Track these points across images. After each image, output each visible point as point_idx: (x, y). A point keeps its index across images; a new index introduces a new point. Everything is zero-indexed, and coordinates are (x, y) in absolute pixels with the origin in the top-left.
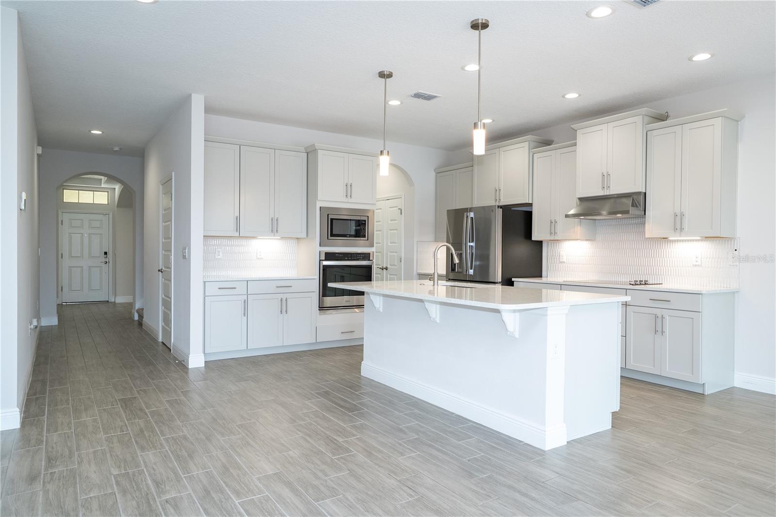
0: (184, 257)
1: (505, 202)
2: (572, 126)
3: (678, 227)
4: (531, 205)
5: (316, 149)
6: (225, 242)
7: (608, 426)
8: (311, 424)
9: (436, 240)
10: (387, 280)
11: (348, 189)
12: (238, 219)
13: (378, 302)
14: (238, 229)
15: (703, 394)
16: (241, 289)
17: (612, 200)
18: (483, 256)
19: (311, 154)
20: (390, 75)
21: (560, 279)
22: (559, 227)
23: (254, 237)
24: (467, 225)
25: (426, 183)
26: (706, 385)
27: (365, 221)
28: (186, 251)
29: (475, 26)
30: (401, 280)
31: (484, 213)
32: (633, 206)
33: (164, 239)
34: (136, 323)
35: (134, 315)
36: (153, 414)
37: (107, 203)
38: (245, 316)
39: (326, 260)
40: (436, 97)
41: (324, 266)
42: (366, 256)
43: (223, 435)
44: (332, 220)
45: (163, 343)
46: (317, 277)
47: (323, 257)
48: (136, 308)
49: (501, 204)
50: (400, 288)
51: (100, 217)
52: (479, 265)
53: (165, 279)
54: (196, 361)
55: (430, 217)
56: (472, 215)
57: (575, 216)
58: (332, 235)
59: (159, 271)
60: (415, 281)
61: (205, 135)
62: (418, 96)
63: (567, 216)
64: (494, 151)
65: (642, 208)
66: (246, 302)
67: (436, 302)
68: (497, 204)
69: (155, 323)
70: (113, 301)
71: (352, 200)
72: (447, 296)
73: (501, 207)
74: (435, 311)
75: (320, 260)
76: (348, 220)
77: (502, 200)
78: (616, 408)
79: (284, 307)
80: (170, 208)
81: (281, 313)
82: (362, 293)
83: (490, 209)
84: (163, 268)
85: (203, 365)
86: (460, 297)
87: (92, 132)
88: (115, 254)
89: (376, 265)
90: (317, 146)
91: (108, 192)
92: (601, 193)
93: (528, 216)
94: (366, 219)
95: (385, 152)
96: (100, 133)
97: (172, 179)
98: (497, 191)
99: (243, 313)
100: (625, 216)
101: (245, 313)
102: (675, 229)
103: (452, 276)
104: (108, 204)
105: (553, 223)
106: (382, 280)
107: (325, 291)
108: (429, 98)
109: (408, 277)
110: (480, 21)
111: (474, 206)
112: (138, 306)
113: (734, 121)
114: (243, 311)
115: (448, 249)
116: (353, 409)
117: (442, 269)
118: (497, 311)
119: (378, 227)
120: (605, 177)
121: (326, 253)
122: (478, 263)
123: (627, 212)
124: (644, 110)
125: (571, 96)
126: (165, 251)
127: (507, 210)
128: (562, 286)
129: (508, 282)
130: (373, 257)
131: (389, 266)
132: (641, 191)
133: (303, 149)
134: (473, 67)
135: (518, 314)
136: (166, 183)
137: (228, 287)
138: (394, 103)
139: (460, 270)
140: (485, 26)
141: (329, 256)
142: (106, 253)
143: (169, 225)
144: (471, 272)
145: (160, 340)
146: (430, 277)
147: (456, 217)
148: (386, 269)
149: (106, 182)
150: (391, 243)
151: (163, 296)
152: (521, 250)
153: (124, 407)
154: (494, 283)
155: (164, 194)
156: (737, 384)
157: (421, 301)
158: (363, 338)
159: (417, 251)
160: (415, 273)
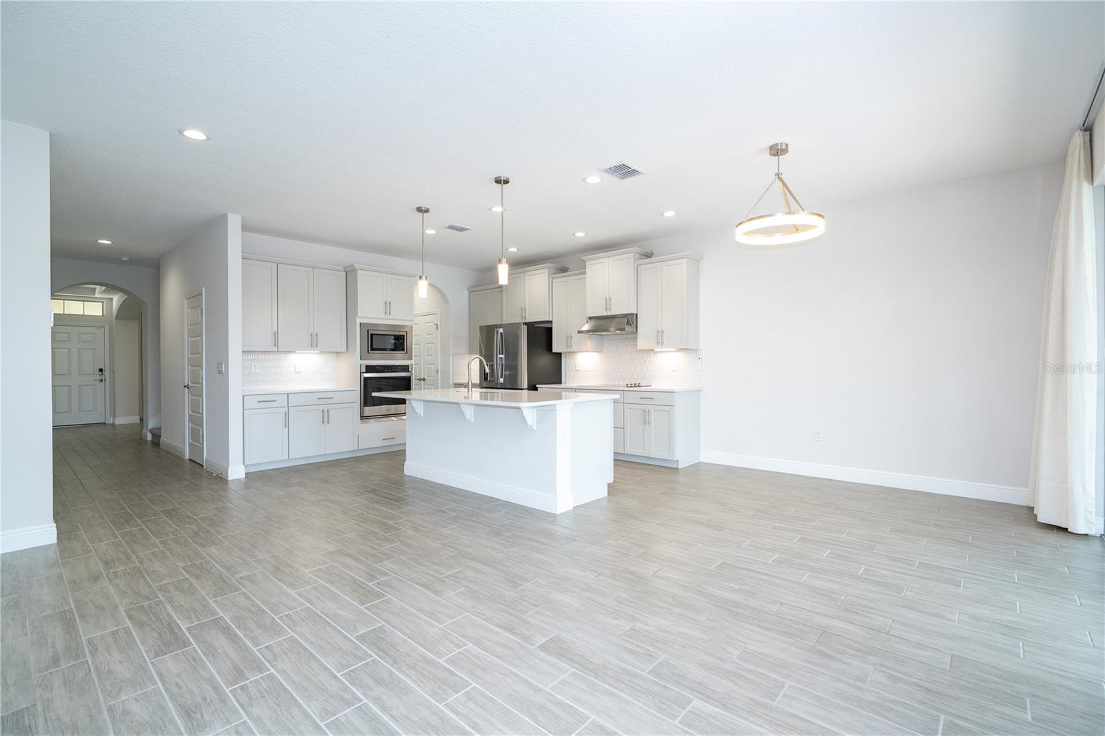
0: (220, 372)
1: (529, 320)
2: (583, 258)
3: (660, 341)
4: (551, 322)
5: (355, 270)
6: (261, 356)
7: (605, 494)
8: (362, 514)
9: (471, 352)
10: (424, 389)
11: (387, 305)
12: (276, 335)
13: (419, 408)
14: (276, 344)
15: (677, 468)
16: (282, 401)
17: (617, 319)
18: (512, 367)
19: (350, 274)
20: (427, 211)
21: (575, 385)
22: (574, 340)
23: (292, 352)
24: (497, 340)
25: (461, 301)
26: (679, 462)
27: (404, 336)
28: (223, 366)
29: (498, 181)
30: (438, 388)
31: (512, 329)
32: (628, 324)
33: (191, 354)
34: (150, 443)
35: (146, 436)
36: (203, 519)
37: (101, 314)
38: (286, 427)
39: (367, 372)
40: (467, 229)
41: (365, 378)
42: (405, 368)
43: (280, 529)
44: (372, 335)
45: (190, 460)
46: (358, 388)
47: (364, 370)
48: (150, 427)
49: (527, 321)
50: (438, 395)
51: (94, 330)
52: (509, 375)
53: (192, 395)
54: (236, 472)
55: (464, 332)
56: (501, 330)
57: (588, 331)
58: (372, 349)
59: (185, 386)
60: (451, 389)
61: (242, 252)
62: (451, 227)
63: (579, 332)
64: (519, 275)
65: (634, 326)
66: (287, 415)
67: (470, 404)
68: (524, 321)
69: (180, 441)
70: (111, 422)
71: (391, 317)
72: (481, 398)
73: (526, 324)
74: (469, 412)
75: (361, 373)
76: (385, 335)
77: (527, 318)
78: (611, 480)
79: (325, 417)
80: (200, 324)
81: (323, 423)
82: (403, 401)
83: (517, 325)
84: (190, 384)
85: (244, 476)
86: (492, 399)
87: (99, 241)
88: (114, 372)
89: (414, 375)
90: (356, 266)
91: (103, 302)
92: (605, 314)
93: (549, 332)
94: (404, 334)
95: (424, 277)
96: (110, 242)
97: (202, 294)
98: (523, 309)
99: (284, 424)
100: (623, 332)
101: (287, 425)
102: (658, 343)
103: (485, 384)
104: (103, 315)
105: (569, 338)
106: (421, 389)
107: (367, 400)
108: (461, 229)
109: (445, 386)
110: (502, 179)
111: (503, 323)
112: (151, 424)
113: (696, 261)
114: (284, 421)
115: (481, 362)
116: (400, 500)
117: (476, 378)
118: (519, 408)
119: (416, 342)
120: (608, 301)
121: (366, 366)
122: (508, 373)
123: (624, 329)
124: (635, 249)
125: (580, 234)
126: (192, 366)
127: (531, 326)
128: (576, 390)
129: (533, 388)
130: (412, 369)
131: (426, 378)
132: (633, 312)
133: (342, 268)
134: (498, 209)
135: (535, 409)
136: (193, 297)
137: (267, 400)
138: (430, 232)
139: (492, 379)
140: (506, 182)
141: (370, 369)
142: (101, 370)
143: (198, 340)
144: (502, 380)
145: (187, 457)
146: (465, 386)
147: (488, 332)
148: (424, 379)
149: (104, 292)
150: (428, 355)
151: (190, 412)
152: (544, 361)
153: (169, 516)
154: (522, 389)
155: (191, 309)
156: (703, 459)
157: (457, 404)
158: (405, 444)
159: (453, 362)
160: (451, 383)
